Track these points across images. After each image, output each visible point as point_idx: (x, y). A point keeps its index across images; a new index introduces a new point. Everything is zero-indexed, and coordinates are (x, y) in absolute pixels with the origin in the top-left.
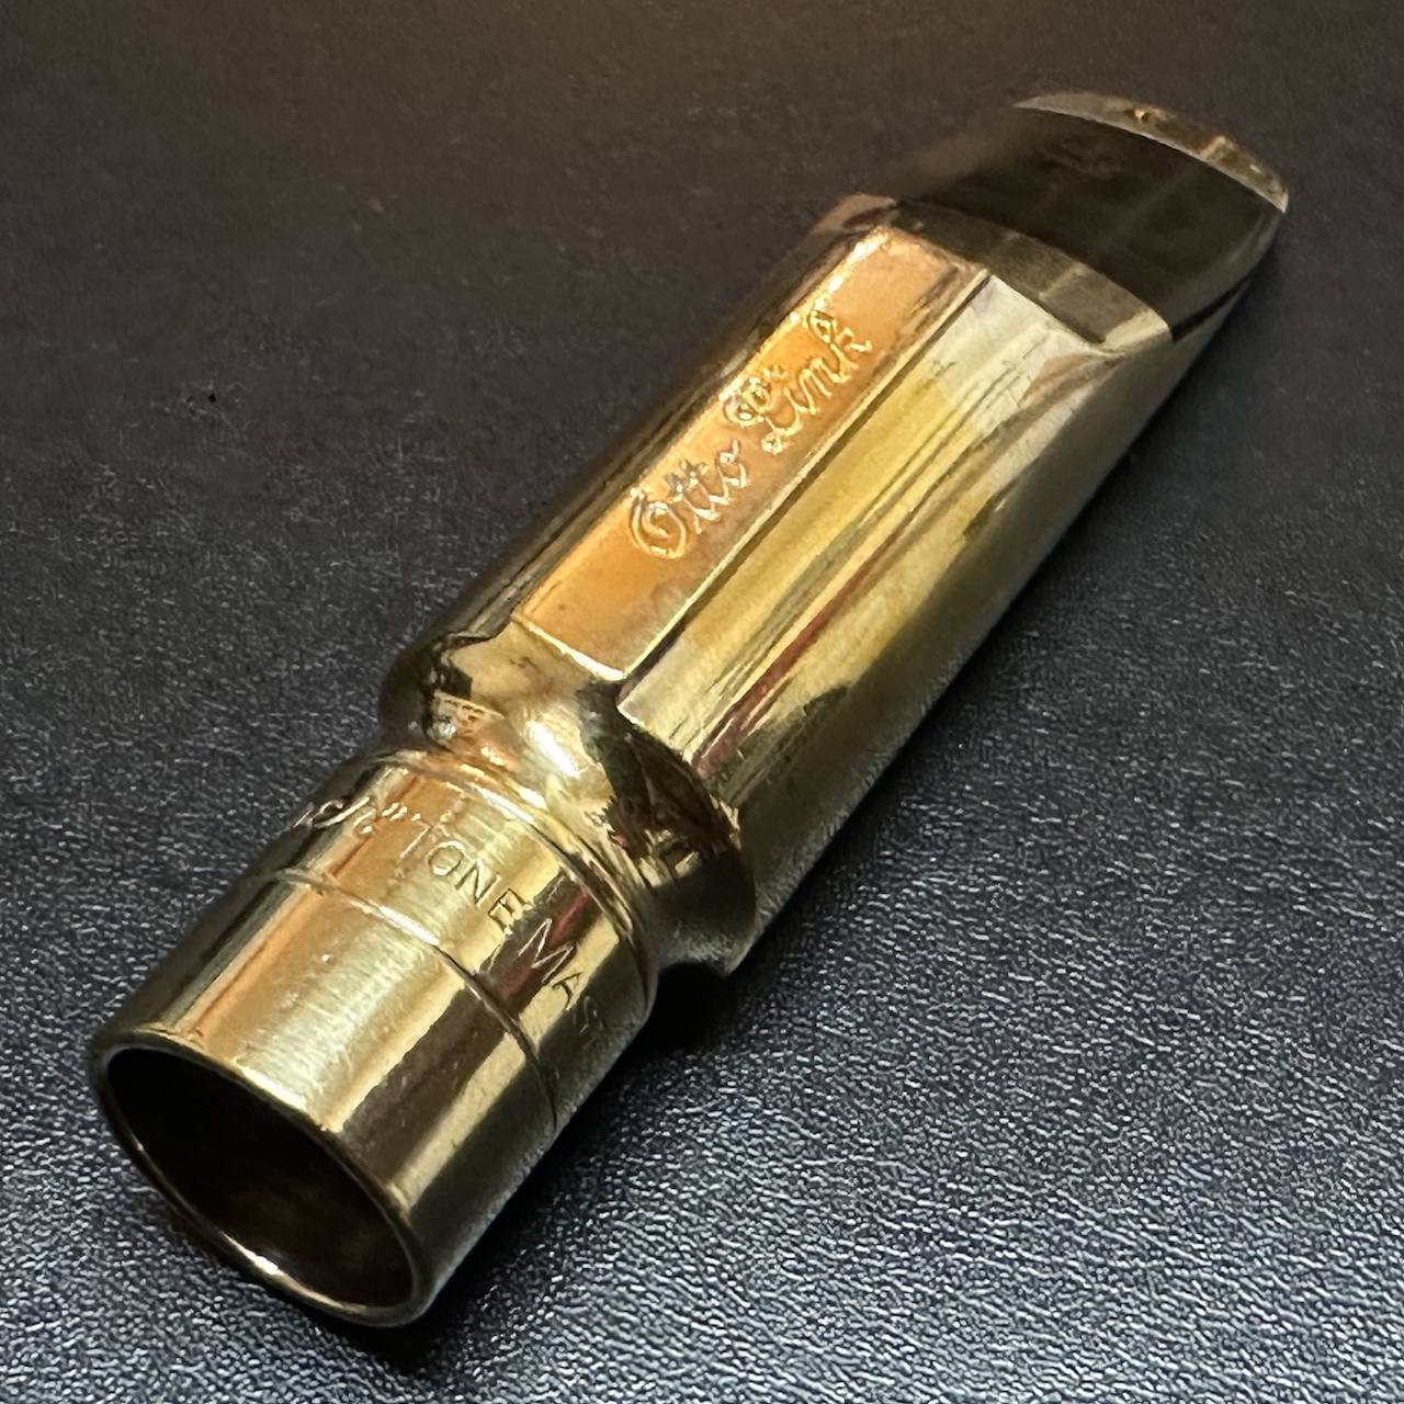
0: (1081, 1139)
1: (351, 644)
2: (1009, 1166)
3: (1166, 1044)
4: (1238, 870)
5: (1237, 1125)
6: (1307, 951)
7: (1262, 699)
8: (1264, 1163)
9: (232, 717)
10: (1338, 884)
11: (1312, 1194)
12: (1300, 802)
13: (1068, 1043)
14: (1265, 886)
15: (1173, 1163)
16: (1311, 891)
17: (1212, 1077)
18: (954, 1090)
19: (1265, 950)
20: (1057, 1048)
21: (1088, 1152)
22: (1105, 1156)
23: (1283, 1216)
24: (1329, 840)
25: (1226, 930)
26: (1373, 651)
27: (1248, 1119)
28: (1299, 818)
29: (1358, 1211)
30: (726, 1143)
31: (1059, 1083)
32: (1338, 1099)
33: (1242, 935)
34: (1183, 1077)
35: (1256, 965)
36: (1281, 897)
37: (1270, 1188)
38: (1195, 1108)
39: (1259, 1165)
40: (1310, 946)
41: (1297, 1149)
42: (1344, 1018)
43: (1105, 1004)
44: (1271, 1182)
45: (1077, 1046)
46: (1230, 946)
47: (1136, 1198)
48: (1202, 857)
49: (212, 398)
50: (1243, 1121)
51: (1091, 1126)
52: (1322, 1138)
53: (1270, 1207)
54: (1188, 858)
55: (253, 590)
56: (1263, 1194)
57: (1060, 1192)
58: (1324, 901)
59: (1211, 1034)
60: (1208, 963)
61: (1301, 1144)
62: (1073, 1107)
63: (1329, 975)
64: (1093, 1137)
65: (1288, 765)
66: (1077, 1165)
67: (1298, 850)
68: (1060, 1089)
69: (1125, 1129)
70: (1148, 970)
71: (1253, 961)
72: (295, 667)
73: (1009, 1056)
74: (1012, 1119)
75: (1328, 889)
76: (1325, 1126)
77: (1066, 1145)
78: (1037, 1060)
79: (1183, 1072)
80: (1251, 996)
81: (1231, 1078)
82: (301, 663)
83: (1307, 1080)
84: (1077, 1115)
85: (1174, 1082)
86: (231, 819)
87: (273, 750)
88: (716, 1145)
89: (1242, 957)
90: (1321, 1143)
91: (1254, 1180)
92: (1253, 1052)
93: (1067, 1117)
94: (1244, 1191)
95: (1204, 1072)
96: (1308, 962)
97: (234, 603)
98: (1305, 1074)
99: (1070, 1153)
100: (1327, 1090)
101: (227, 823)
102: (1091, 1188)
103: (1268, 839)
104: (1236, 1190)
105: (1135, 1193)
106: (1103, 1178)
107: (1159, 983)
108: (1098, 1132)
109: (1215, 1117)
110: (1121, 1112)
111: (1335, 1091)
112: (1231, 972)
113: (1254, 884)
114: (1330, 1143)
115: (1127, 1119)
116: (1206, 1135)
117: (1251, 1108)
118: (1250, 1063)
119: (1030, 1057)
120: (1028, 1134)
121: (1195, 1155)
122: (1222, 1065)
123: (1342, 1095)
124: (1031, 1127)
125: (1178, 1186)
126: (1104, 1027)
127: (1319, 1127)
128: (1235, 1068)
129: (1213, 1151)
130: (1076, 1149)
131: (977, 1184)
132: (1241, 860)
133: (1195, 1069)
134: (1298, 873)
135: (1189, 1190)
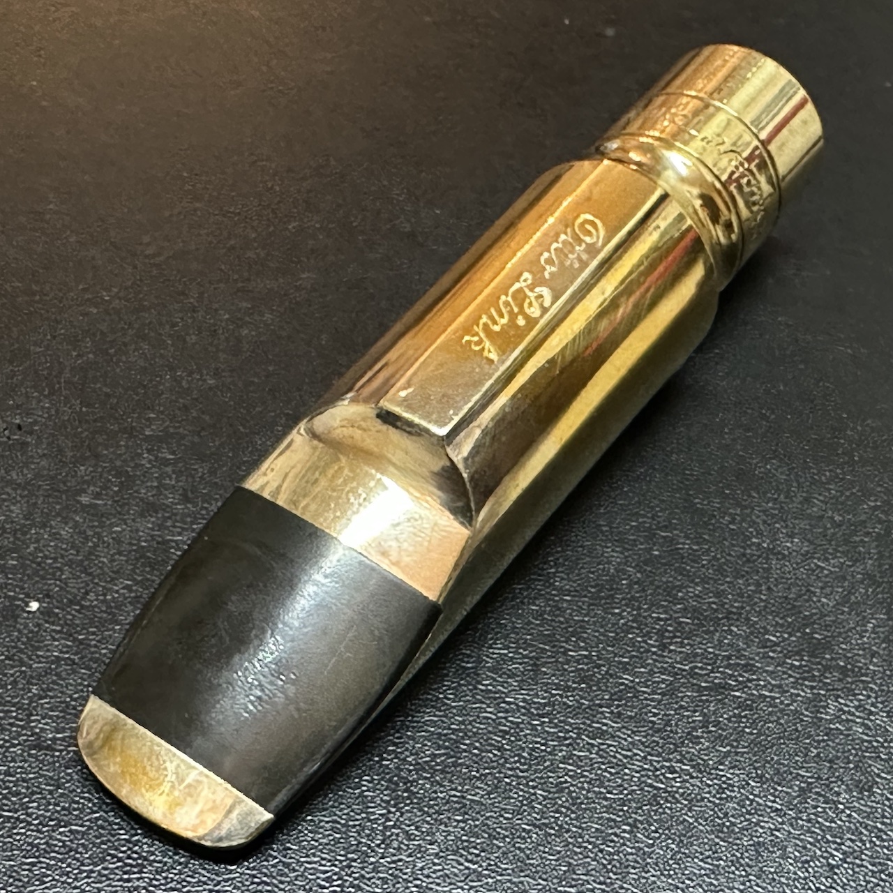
0: (634, 851)
1: (133, 580)
2: (593, 872)
3: (672, 786)
4: (696, 673)
5: (722, 832)
6: (744, 720)
7: (692, 567)
8: (742, 854)
9: (66, 634)
10: (755, 677)
11: (772, 870)
12: (726, 628)
13: (615, 792)
14: (713, 682)
15: (690, 859)
16: (740, 683)
17: (703, 804)
18: (553, 829)
19: (720, 722)
20: (608, 796)
21: (638, 859)
22: (649, 860)
23: (757, 885)
24: (745, 650)
25: (695, 711)
26: (751, 533)
27: (728, 827)
28: (726, 638)
29: (800, 877)
30: (420, 877)
31: (614, 817)
32: (777, 809)
33: (705, 714)
34: (686, 806)
35: (715, 731)
36: (724, 688)
37: (747, 869)
38: (696, 824)
39: (739, 855)
40: (745, 716)
41: (759, 843)
42: (772, 759)
43: (633, 764)
44: (748, 865)
45: (621, 793)
46: (700, 721)
47: (671, 884)
48: (674, 667)
49: (19, 427)
50: (725, 830)
51: (637, 842)
52: (773, 835)
53: (750, 881)
54: (666, 669)
55: (66, 550)
56: (743, 873)
57: (625, 885)
58: (750, 688)
59: (697, 777)
60: (689, 733)
61: (761, 839)
62: (624, 831)
63: (759, 734)
64: (641, 849)
65: (714, 606)
66: (634, 868)
67: (729, 658)
68: (614, 821)
69: (658, 841)
70: (654, 741)
71: (713, 729)
72: (101, 598)
73: (582, 803)
74: (590, 843)
75: (750, 681)
76: (772, 827)
77: (625, 855)
78: (599, 804)
79: (686, 802)
80: (717, 751)
81: (713, 803)
82: (105, 595)
83: (757, 799)
84: (627, 836)
85: (682, 809)
86: (75, 700)
87: (96, 652)
88: (415, 879)
89: (708, 727)
90: (773, 838)
91: (738, 865)
92: (724, 786)
93: (622, 838)
94: (733, 873)
95: (698, 801)
96: (746, 727)
97: (55, 559)
98: (755, 796)
99: (627, 860)
100: (770, 804)
101: (73, 703)
102: (644, 881)
103: (710, 653)
104: (729, 873)
105: (670, 881)
106: (649, 874)
107: (662, 747)
108: (642, 845)
109: (709, 829)
110: (653, 832)
111: (775, 805)
112: (702, 737)
113: (706, 682)
114: (777, 837)
115: (657, 835)
116: (706, 840)
117: (729, 821)
118: (724, 793)
119: (594, 802)
120: (601, 851)
121: (702, 854)
122: (707, 795)
123: (779, 807)
124: (602, 847)
125: (695, 874)
126: (635, 779)
127: (769, 828)
128: (714, 796)
129: (711, 850)
130: (630, 857)
131: (575, 886)
132: (696, 667)
133: (692, 800)
134: (730, 672)
135: (701, 876)
